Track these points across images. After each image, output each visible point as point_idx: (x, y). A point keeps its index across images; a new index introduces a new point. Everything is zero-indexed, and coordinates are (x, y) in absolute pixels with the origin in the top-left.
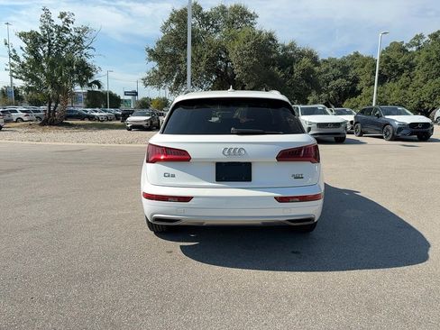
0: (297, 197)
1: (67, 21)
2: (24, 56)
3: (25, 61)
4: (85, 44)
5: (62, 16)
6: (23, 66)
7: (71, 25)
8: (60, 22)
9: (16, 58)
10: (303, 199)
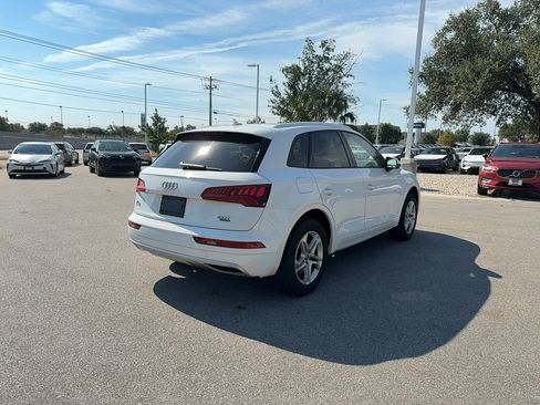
0: (211, 240)
1: (328, 49)
2: (284, 91)
3: (286, 97)
4: (344, 72)
5: (323, 45)
6: (283, 102)
7: (331, 53)
8: (320, 52)
9: (277, 94)
10: (220, 243)
